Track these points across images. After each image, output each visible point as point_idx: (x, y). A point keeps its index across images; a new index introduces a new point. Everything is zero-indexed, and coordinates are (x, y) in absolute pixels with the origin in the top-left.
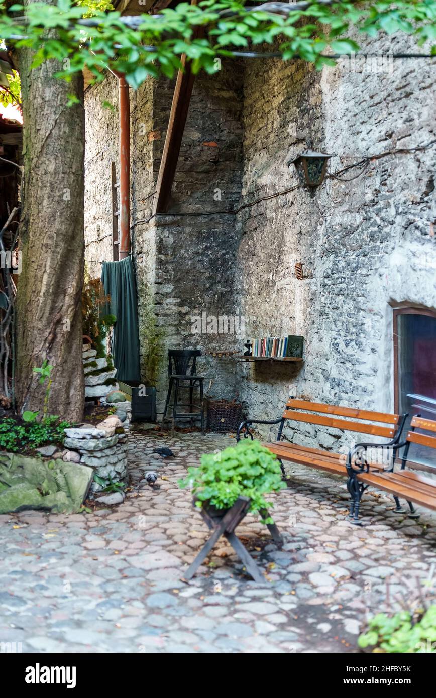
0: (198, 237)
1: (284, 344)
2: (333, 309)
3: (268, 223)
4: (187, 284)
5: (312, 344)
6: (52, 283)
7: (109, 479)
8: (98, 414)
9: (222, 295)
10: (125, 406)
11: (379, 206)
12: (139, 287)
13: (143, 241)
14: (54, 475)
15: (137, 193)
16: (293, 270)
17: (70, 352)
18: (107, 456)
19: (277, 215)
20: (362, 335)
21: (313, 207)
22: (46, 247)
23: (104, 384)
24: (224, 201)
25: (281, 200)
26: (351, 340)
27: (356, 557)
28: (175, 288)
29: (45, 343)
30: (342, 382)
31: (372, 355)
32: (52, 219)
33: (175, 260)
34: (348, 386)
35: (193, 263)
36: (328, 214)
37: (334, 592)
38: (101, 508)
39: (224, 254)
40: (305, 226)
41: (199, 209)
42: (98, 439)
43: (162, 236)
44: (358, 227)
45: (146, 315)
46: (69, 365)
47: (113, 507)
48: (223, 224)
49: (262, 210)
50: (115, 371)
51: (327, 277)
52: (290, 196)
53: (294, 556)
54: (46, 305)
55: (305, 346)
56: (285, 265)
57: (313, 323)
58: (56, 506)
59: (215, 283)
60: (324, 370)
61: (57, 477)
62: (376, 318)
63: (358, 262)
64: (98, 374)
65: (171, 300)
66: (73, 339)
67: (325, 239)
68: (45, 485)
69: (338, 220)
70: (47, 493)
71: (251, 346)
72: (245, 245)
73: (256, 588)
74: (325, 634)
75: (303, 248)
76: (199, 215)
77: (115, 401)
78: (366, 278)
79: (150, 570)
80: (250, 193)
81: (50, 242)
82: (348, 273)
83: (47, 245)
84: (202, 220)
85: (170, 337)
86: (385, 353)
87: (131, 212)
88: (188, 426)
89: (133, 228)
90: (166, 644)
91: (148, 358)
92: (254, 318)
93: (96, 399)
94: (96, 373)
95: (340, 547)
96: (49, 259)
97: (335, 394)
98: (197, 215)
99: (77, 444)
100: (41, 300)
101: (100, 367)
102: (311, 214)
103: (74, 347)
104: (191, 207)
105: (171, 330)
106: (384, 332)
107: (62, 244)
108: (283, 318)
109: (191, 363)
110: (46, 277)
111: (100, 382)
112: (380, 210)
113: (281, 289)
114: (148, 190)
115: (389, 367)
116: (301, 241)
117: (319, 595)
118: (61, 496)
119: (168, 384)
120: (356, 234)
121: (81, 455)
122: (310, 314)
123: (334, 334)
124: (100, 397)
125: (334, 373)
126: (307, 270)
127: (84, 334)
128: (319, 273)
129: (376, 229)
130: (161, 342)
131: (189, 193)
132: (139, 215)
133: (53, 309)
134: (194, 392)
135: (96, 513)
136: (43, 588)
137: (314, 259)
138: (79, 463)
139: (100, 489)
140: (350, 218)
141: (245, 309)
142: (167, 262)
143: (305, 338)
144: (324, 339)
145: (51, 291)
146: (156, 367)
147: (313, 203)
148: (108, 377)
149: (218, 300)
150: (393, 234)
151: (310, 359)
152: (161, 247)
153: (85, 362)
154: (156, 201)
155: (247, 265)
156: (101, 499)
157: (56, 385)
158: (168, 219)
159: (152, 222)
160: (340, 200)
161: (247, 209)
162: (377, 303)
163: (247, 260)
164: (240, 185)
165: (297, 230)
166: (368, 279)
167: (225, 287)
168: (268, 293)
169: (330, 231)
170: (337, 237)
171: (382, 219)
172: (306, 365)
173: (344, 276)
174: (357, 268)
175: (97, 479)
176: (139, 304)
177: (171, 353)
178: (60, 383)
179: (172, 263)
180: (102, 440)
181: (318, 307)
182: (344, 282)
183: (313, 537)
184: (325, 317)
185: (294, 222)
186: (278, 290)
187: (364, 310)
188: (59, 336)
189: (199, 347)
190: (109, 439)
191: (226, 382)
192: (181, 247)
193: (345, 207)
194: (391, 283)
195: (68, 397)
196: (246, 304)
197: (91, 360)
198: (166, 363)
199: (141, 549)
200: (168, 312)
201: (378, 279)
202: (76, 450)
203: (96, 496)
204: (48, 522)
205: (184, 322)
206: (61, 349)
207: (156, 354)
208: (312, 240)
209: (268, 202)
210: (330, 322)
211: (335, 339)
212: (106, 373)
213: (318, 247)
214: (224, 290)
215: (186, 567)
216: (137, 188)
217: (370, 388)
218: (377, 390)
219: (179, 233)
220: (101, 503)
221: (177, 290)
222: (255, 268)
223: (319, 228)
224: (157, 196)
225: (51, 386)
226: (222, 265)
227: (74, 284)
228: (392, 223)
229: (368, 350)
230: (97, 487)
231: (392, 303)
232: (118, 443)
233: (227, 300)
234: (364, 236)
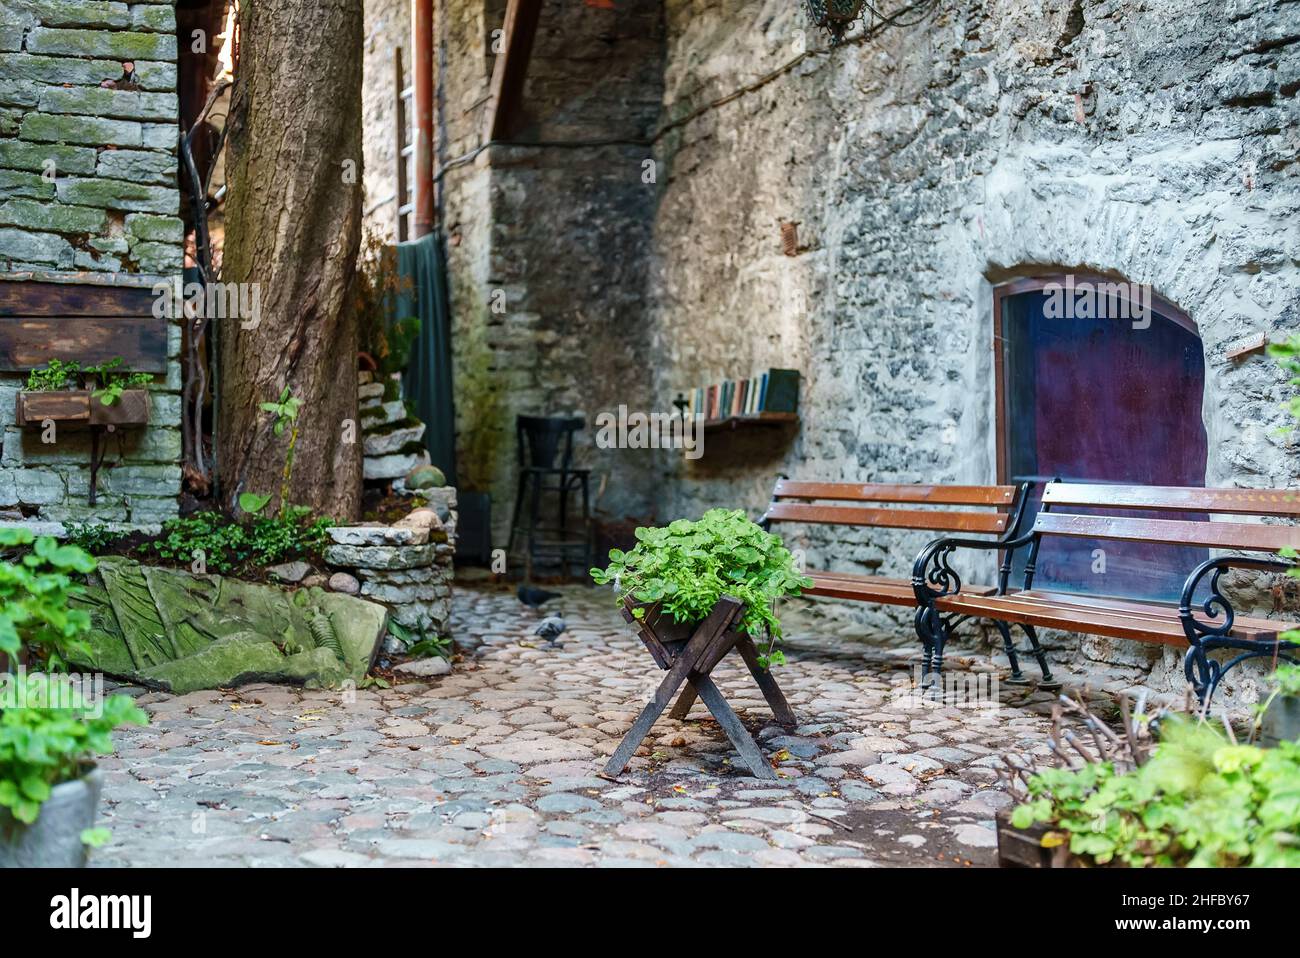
0: (575, 191)
1: (759, 387)
2: (864, 305)
3: (722, 153)
4: (553, 285)
5: (819, 384)
6: (299, 232)
7: (419, 631)
8: (390, 509)
9: (624, 310)
10: (445, 495)
11: (962, 83)
12: (455, 294)
13: (463, 200)
14: (307, 617)
15: (448, 107)
16: (776, 238)
17: (333, 379)
18: (415, 583)
19: (740, 134)
20: (927, 349)
21: (819, 106)
22: (286, 159)
23: (400, 452)
24: (627, 119)
25: (750, 102)
26: (904, 362)
27: (949, 743)
28: (530, 292)
29: (282, 359)
30: (884, 450)
31: (949, 386)
32: (299, 101)
33: (530, 235)
34: (898, 456)
35: (565, 244)
36: (850, 117)
37: (919, 792)
38: (408, 681)
39: (625, 228)
40: (802, 146)
41: (577, 134)
42: (397, 546)
43: (503, 187)
44: (916, 133)
45: (469, 352)
46: (332, 404)
47: (431, 680)
48: (625, 165)
49: (708, 127)
50: (422, 427)
51: (851, 241)
52: (769, 92)
53: (824, 741)
54: (285, 277)
55: (803, 391)
56: (760, 230)
57: (820, 340)
58: (314, 675)
59: (611, 284)
60: (844, 432)
61: (314, 620)
62: (958, 308)
63: (917, 203)
64: (389, 433)
65: (521, 318)
66: (341, 354)
67: (846, 167)
68: (289, 636)
69: (873, 124)
70: (296, 651)
71: (687, 403)
72: (671, 204)
73: (759, 788)
74: (917, 850)
75: (796, 193)
76: (579, 146)
77: (425, 486)
78: (936, 231)
79: (533, 764)
80: (683, 99)
81: (293, 148)
82: (896, 228)
83: (288, 155)
84: (584, 156)
85: (519, 393)
86: (978, 376)
87: (436, 146)
88: (556, 574)
89: (441, 178)
90: (595, 859)
91: (473, 439)
92: (691, 351)
93: (384, 483)
94: (385, 429)
95: (912, 729)
96: (292, 183)
97: (870, 476)
98: (570, 146)
99: (353, 556)
100: (275, 268)
101: (391, 418)
102: (815, 119)
103: (342, 368)
104: (561, 130)
105: (521, 378)
106: (975, 333)
107: (318, 153)
108: (755, 340)
109: (562, 446)
110: (285, 219)
111: (393, 448)
112: (965, 90)
113: (751, 281)
114: (474, 94)
115: (985, 404)
116: (794, 179)
117: (887, 796)
118: (325, 656)
119: (516, 488)
120: (912, 148)
121: (362, 580)
122: (814, 323)
123: (866, 355)
124: (391, 480)
125: (867, 436)
126: (807, 235)
127: (361, 349)
128: (834, 237)
129: (956, 130)
130: (502, 403)
131: (558, 102)
132: (454, 150)
133: (299, 287)
134: (569, 504)
135: (397, 688)
136: (314, 786)
137: (823, 209)
138: (358, 595)
139: (402, 650)
140: (899, 117)
141: (671, 335)
142: (512, 240)
143: (803, 373)
144: (845, 370)
145: (295, 249)
146: (492, 453)
147: (819, 97)
148: (408, 439)
149: (616, 320)
150: (992, 133)
151: (814, 416)
152: (501, 208)
153: (362, 407)
154: (490, 116)
155: (675, 244)
156: (404, 667)
157: (306, 446)
158: (515, 152)
159: (483, 158)
160: (876, 84)
161: (675, 132)
162: (960, 277)
163: (676, 234)
164: (661, 87)
165: (784, 154)
166: (939, 234)
167: (629, 292)
168: (722, 296)
169: (855, 149)
170: (872, 158)
171: (970, 109)
172: (805, 428)
173: (887, 235)
174: (915, 214)
175: (395, 629)
176: (455, 329)
177: (523, 422)
178: (313, 442)
179: (522, 241)
180: (405, 548)
181: (830, 306)
182: (886, 247)
183: (854, 716)
184: (845, 324)
185: (779, 141)
186: (743, 285)
187: (930, 297)
188: (312, 343)
189: (578, 413)
190: (419, 548)
191: (633, 486)
192: (542, 209)
193: (889, 96)
194: (989, 233)
195: (330, 470)
196: (673, 323)
197: (373, 403)
198: (510, 445)
199: (505, 736)
200: (516, 341)
201: (962, 231)
202: (351, 570)
203: (393, 661)
204: (302, 700)
205: (547, 363)
206: (316, 371)
207: (491, 427)
208: (817, 173)
209: (721, 110)
210: (858, 333)
211: (869, 365)
212: (404, 431)
213: (831, 184)
214: (627, 298)
215: (604, 760)
216: (449, 96)
217: (945, 452)
218: (961, 454)
219: (538, 181)
220: (405, 674)
221: (533, 297)
222: (693, 246)
223: (831, 146)
224: (493, 104)
225: (296, 445)
226: (624, 246)
227: (343, 235)
228: (991, 112)
229: (941, 376)
230: (395, 644)
231: (993, 273)
232: (435, 562)
233: (635, 320)
234: (931, 148)
